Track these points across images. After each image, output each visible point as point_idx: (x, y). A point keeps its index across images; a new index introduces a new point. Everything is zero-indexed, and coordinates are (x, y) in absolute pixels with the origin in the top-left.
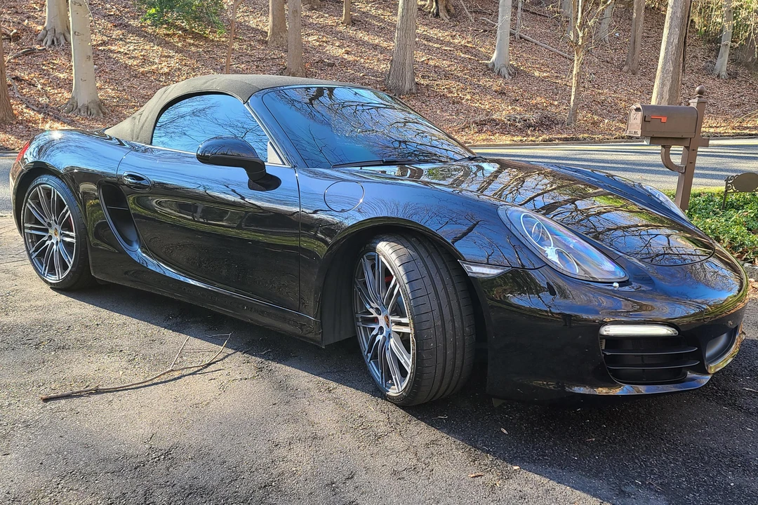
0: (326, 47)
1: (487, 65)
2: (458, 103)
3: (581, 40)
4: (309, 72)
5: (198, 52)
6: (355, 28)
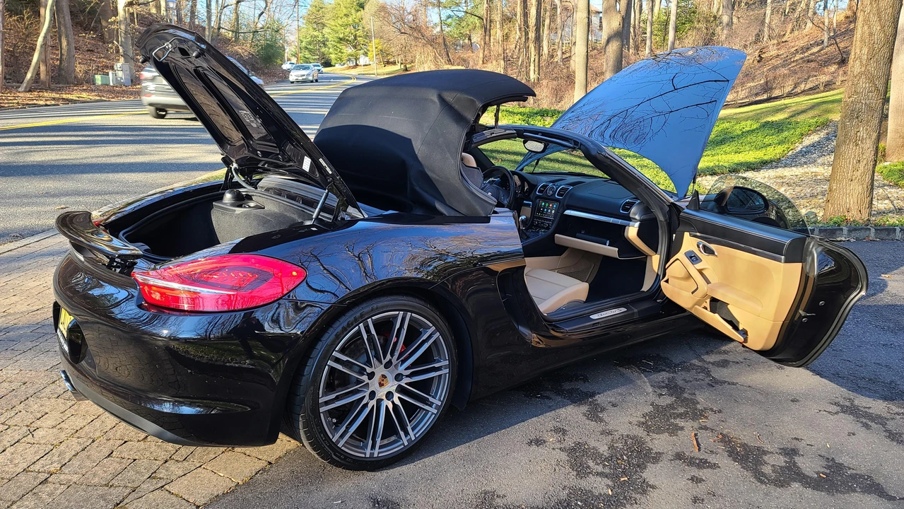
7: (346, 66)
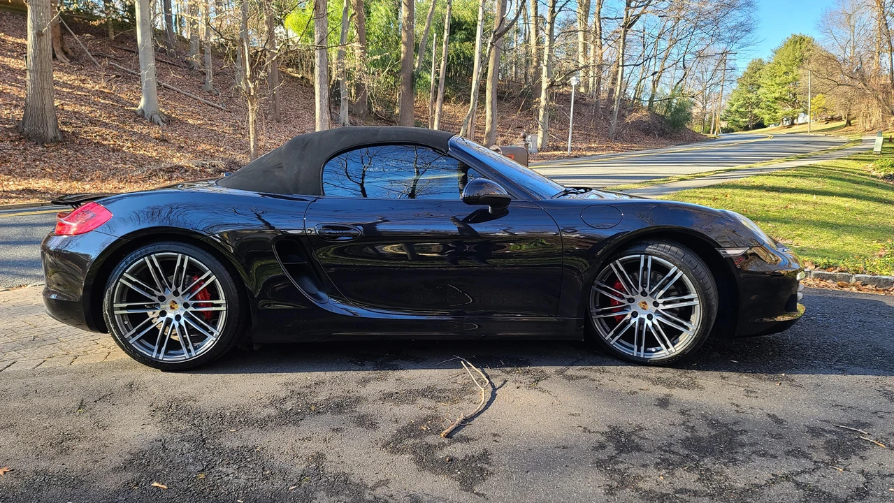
1: (135, 112)
2: (118, 150)
3: (252, 91)
7: (781, 125)
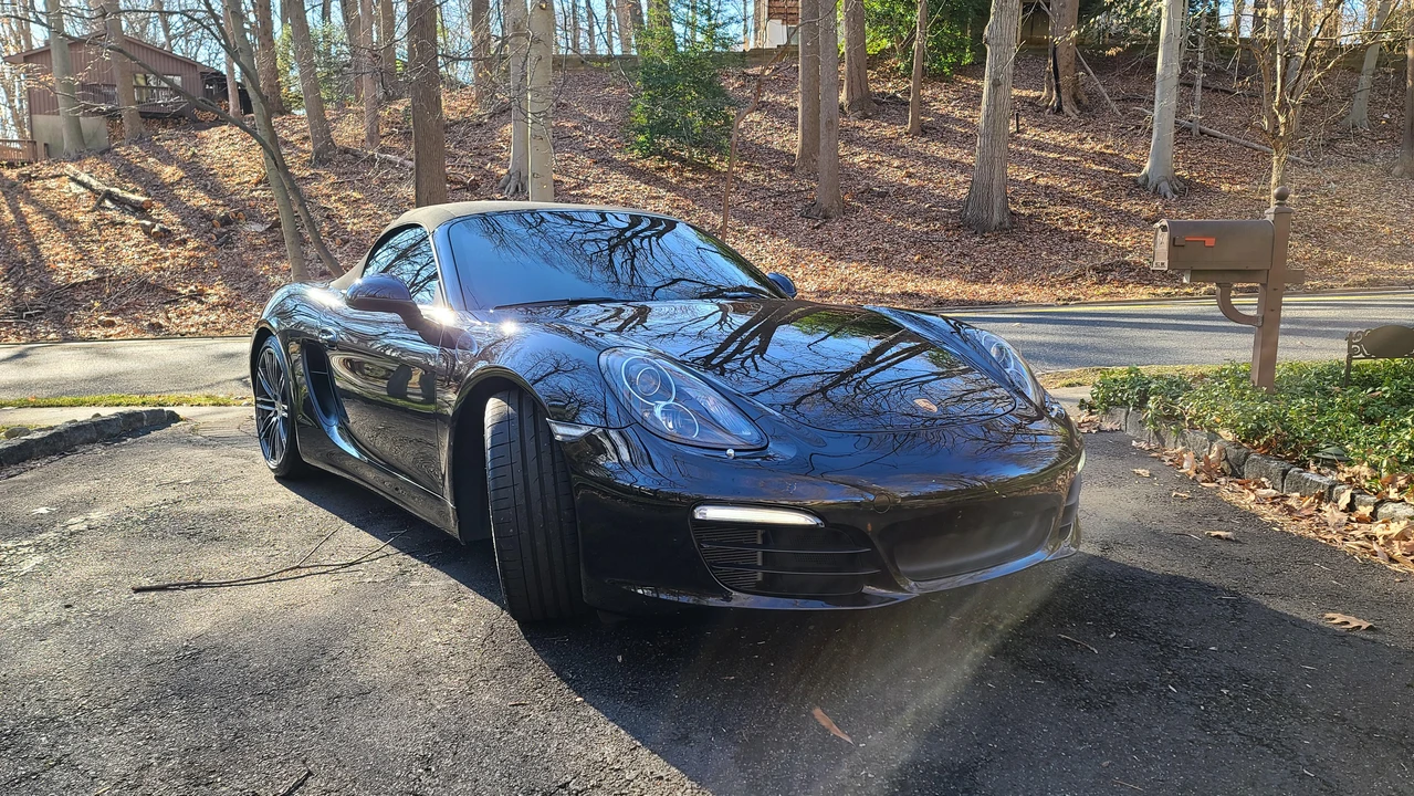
0: (878, 169)
1: (1135, 180)
2: (1079, 239)
3: (1282, 129)
4: (848, 207)
5: (697, 188)
6: (925, 139)
